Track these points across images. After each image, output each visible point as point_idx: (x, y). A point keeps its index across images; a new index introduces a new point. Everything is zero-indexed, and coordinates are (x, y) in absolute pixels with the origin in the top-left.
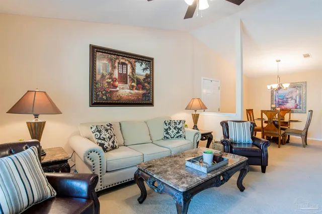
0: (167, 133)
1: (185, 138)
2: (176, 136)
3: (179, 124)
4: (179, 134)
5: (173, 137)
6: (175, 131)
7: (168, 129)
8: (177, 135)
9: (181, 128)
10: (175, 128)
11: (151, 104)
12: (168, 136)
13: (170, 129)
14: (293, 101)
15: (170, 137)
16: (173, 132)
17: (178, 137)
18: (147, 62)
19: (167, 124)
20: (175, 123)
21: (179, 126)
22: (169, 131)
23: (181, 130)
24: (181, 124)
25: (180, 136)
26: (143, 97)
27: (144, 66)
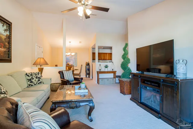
0: (32, 82)
1: (43, 83)
2: (37, 83)
3: (38, 75)
4: (40, 81)
5: (36, 84)
6: (37, 80)
7: (31, 79)
8: (39, 82)
9: (40, 77)
10: (36, 78)
11: (10, 61)
12: (32, 84)
13: (33, 79)
14: (72, 61)
15: (33, 84)
16: (35, 80)
17: (39, 83)
18: (7, 25)
19: (30, 76)
20: (35, 74)
21: (39, 76)
22: (32, 81)
23: (41, 79)
24: (39, 74)
25: (41, 82)
26: (4, 54)
27: (5, 27)
